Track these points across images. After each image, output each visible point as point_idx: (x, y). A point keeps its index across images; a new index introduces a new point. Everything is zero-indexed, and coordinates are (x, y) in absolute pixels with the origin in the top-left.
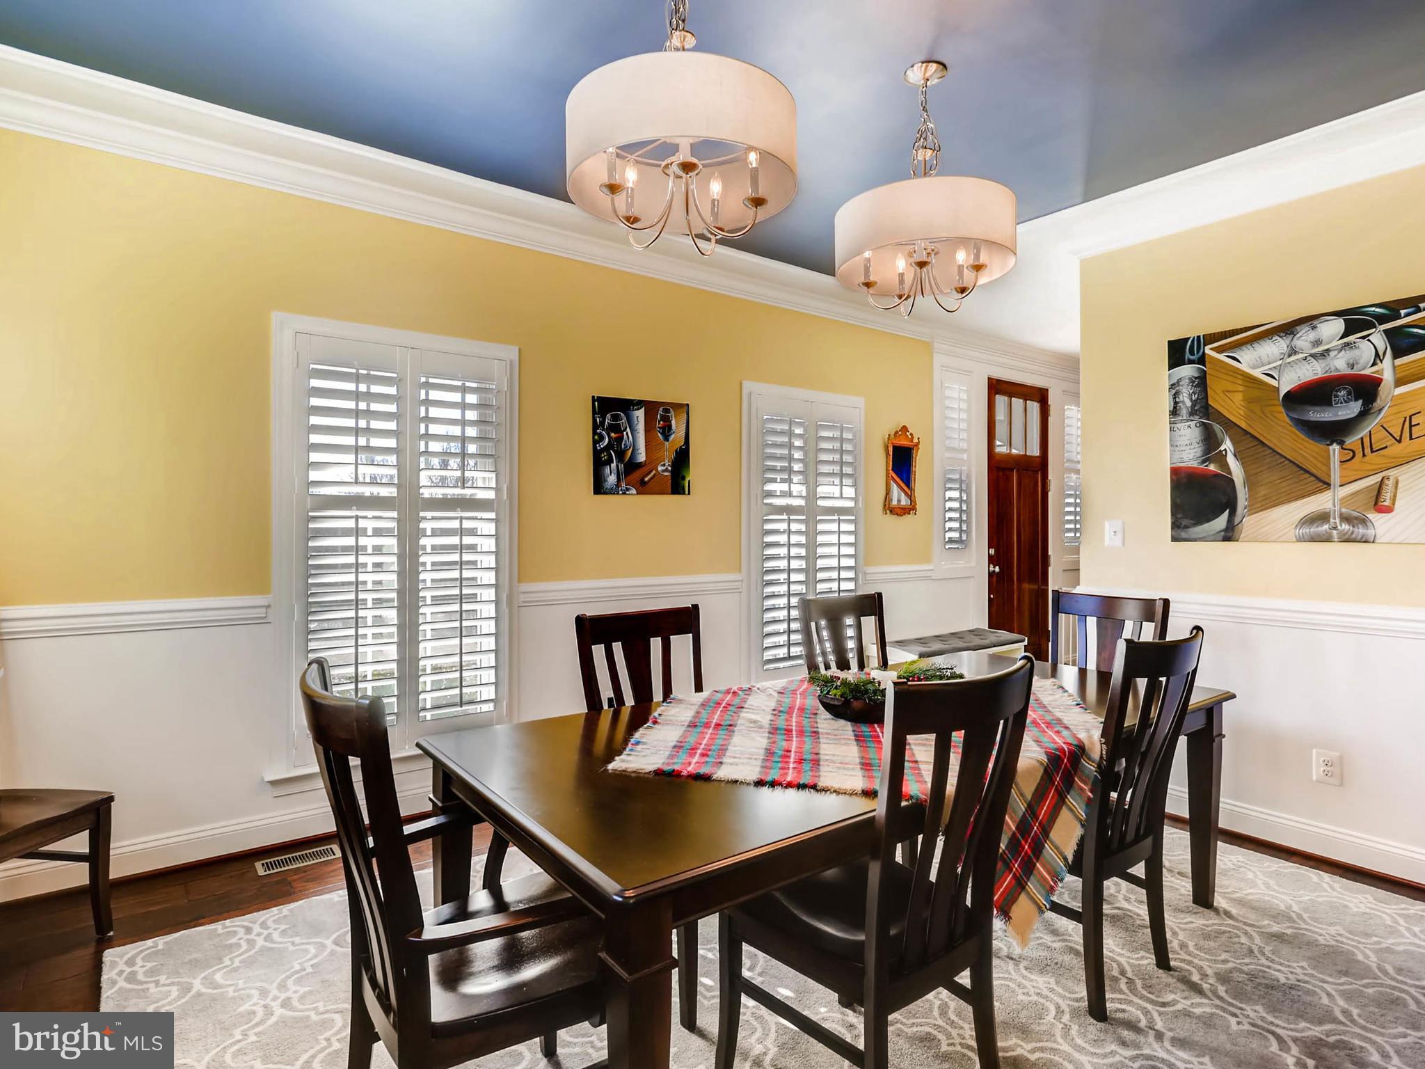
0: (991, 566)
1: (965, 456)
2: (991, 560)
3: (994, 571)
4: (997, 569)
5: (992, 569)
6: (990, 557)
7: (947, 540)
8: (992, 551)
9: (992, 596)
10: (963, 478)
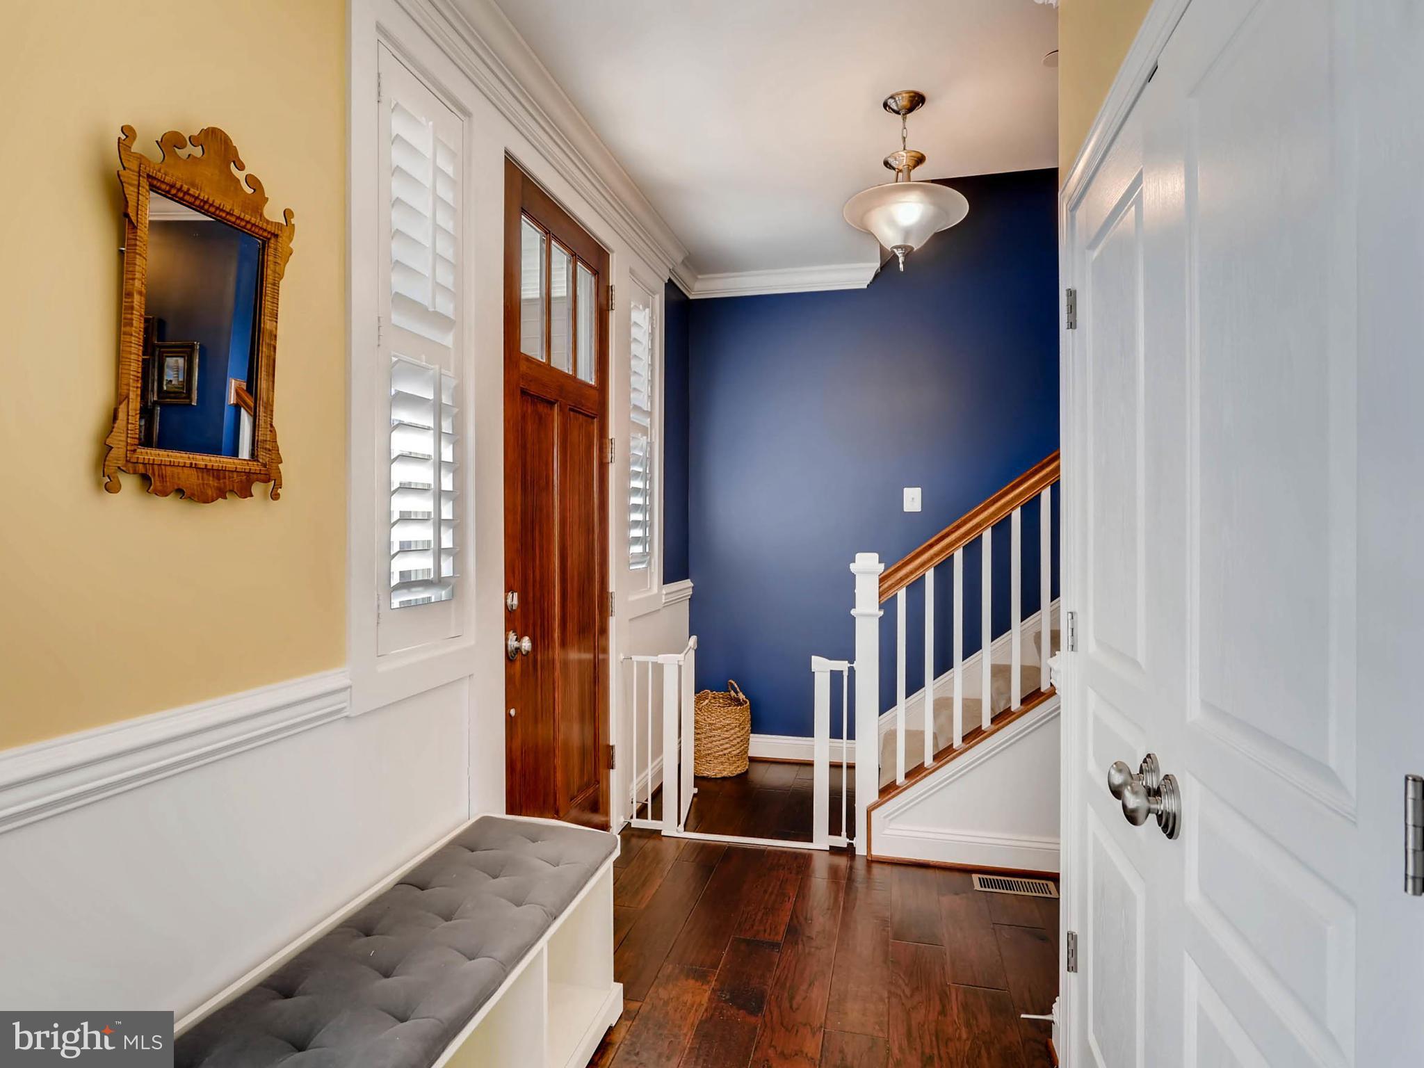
0: (512, 636)
1: (448, 340)
2: (513, 621)
3: (518, 650)
4: (526, 644)
5: (513, 643)
6: (509, 612)
7: (395, 580)
8: (514, 600)
9: (513, 712)
10: (446, 400)
